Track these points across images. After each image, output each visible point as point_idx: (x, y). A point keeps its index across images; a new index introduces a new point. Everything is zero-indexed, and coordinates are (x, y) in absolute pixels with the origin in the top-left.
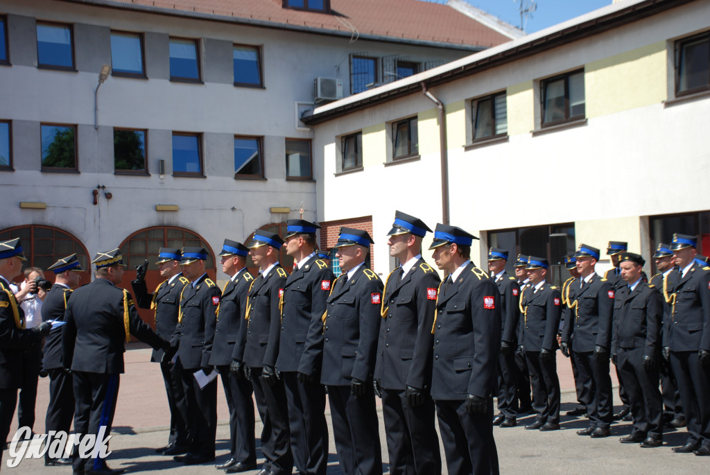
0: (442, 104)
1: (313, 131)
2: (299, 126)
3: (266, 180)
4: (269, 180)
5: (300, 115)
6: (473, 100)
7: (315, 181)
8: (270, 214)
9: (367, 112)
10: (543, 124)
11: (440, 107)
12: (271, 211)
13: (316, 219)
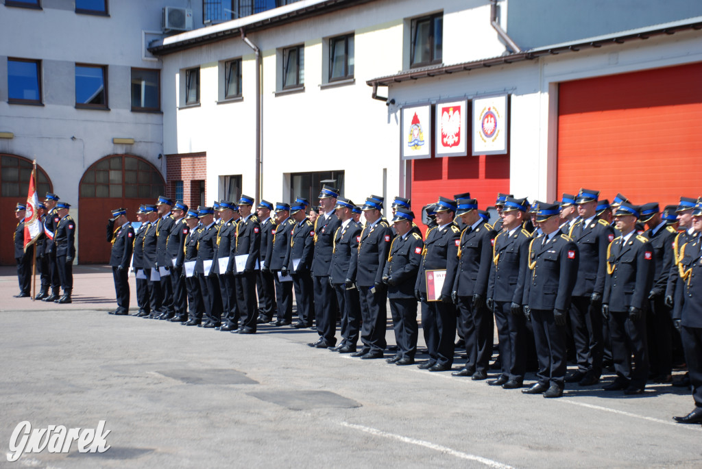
0: (259, 51)
1: (161, 61)
2: (145, 56)
3: (109, 110)
4: (113, 110)
5: (148, 44)
6: (284, 49)
7: (162, 113)
8: (112, 145)
9: (204, 48)
10: (330, 79)
11: (257, 53)
12: (114, 142)
13: (163, 151)
